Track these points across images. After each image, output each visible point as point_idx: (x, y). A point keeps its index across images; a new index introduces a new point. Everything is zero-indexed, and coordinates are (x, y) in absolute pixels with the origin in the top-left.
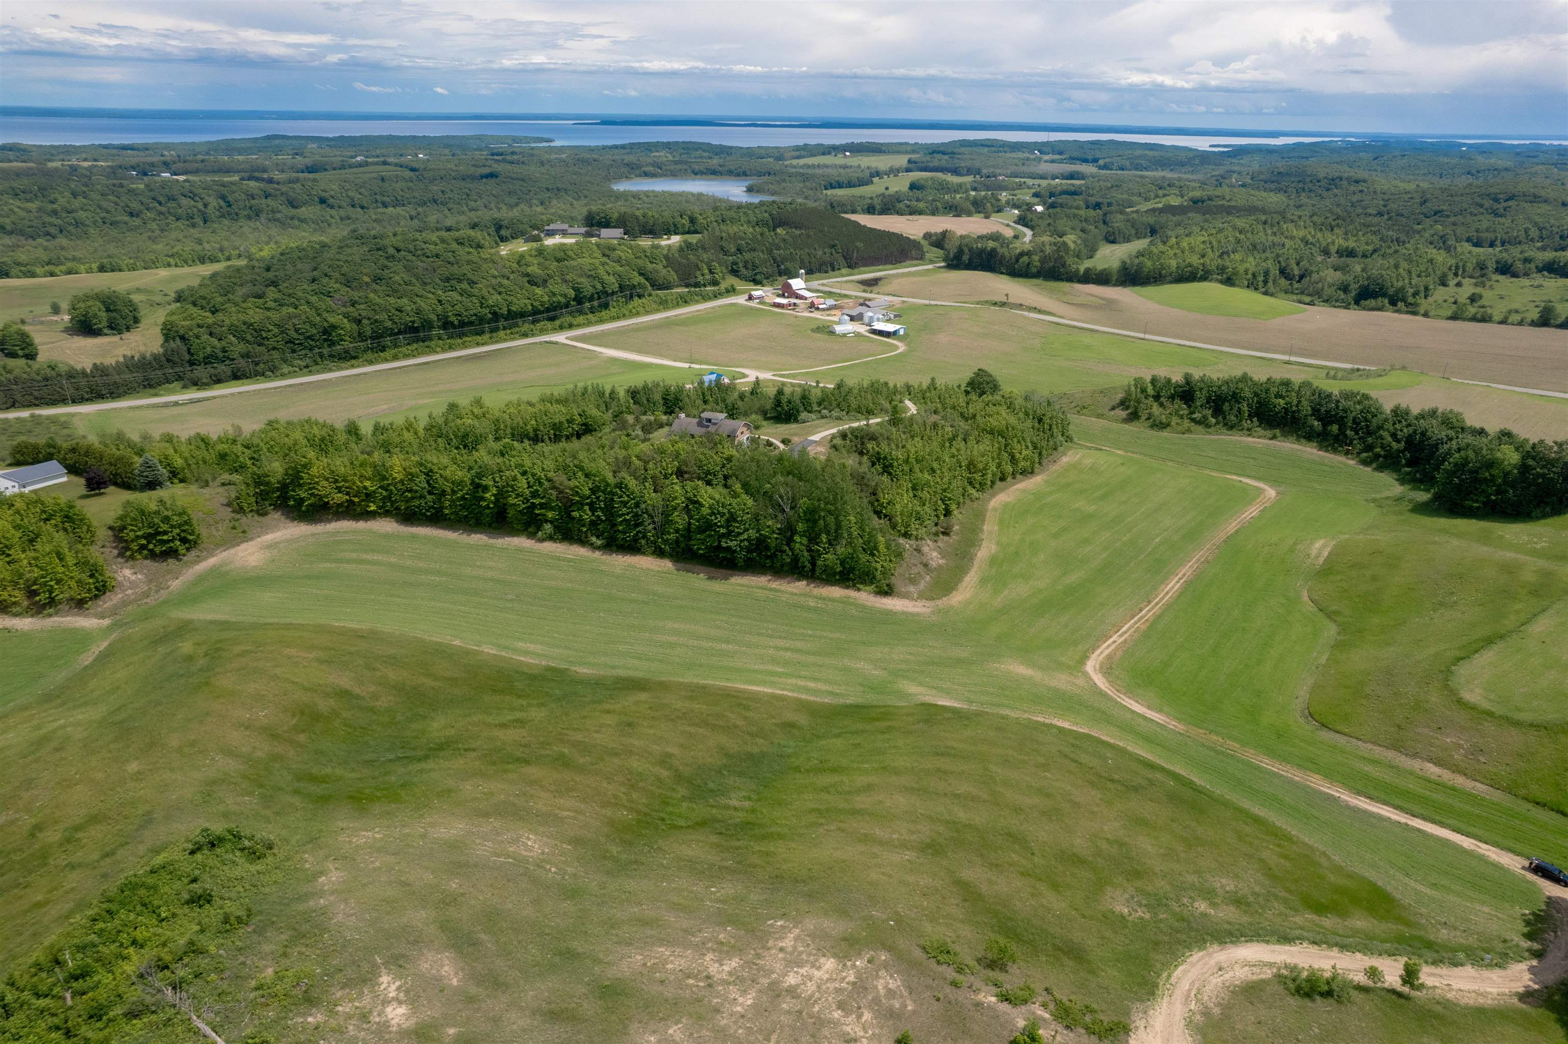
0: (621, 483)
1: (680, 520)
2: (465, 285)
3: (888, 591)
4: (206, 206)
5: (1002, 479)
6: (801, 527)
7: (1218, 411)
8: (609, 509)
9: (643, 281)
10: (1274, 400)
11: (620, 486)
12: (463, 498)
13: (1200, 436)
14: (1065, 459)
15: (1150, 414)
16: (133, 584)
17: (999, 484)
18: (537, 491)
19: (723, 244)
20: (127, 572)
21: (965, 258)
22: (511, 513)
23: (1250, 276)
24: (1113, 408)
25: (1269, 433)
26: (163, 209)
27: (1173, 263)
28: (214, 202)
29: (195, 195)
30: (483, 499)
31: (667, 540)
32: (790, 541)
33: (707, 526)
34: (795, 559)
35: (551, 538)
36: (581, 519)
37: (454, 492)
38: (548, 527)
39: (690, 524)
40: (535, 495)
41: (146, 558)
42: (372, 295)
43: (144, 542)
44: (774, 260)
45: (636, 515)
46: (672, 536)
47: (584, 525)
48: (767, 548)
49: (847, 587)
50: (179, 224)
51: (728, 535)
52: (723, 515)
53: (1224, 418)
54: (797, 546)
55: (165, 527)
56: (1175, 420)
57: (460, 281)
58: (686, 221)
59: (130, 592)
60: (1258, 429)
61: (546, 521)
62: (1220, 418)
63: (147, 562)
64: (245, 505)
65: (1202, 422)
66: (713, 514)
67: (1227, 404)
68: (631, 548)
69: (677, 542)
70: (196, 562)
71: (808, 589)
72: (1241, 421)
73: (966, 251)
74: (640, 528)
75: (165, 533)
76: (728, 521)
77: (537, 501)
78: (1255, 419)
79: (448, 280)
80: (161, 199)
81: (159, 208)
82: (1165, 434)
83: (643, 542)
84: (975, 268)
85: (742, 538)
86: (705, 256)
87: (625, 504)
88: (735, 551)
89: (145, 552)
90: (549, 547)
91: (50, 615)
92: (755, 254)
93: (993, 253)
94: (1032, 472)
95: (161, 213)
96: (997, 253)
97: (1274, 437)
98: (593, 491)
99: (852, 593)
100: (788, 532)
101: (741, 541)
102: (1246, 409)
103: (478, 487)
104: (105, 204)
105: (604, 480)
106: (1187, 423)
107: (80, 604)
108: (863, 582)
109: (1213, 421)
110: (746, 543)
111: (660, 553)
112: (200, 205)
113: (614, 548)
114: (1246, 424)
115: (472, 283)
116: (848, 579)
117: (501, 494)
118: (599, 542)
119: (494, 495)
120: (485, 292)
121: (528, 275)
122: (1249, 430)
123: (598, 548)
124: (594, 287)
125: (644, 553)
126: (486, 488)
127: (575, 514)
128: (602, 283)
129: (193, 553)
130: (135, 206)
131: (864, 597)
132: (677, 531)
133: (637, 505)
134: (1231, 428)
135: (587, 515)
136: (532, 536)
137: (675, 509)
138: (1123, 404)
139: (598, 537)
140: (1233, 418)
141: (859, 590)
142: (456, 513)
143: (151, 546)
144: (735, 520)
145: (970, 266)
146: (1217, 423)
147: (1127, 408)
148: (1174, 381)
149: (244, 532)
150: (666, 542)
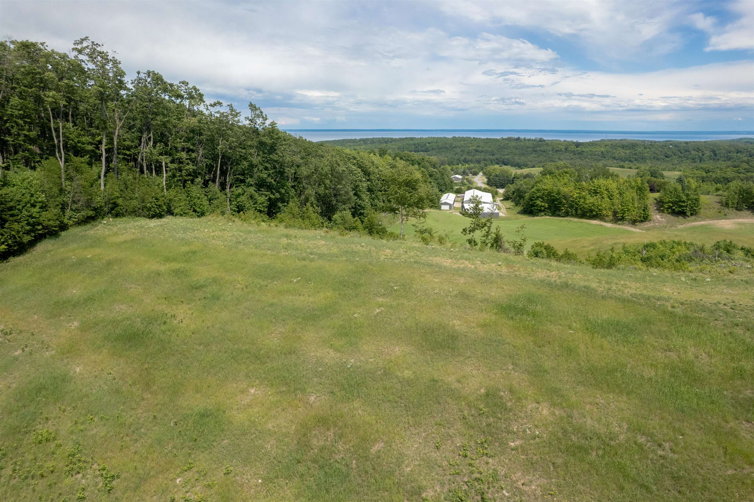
16: (659, 222)
20: (658, 217)
41: (669, 213)
43: (671, 205)
55: (684, 198)
59: (657, 224)
63: (669, 215)
64: (730, 203)
70: (694, 221)
75: (684, 202)
89: (670, 210)
107: (634, 222)
129: (693, 217)
143: (674, 208)
149: (725, 215)
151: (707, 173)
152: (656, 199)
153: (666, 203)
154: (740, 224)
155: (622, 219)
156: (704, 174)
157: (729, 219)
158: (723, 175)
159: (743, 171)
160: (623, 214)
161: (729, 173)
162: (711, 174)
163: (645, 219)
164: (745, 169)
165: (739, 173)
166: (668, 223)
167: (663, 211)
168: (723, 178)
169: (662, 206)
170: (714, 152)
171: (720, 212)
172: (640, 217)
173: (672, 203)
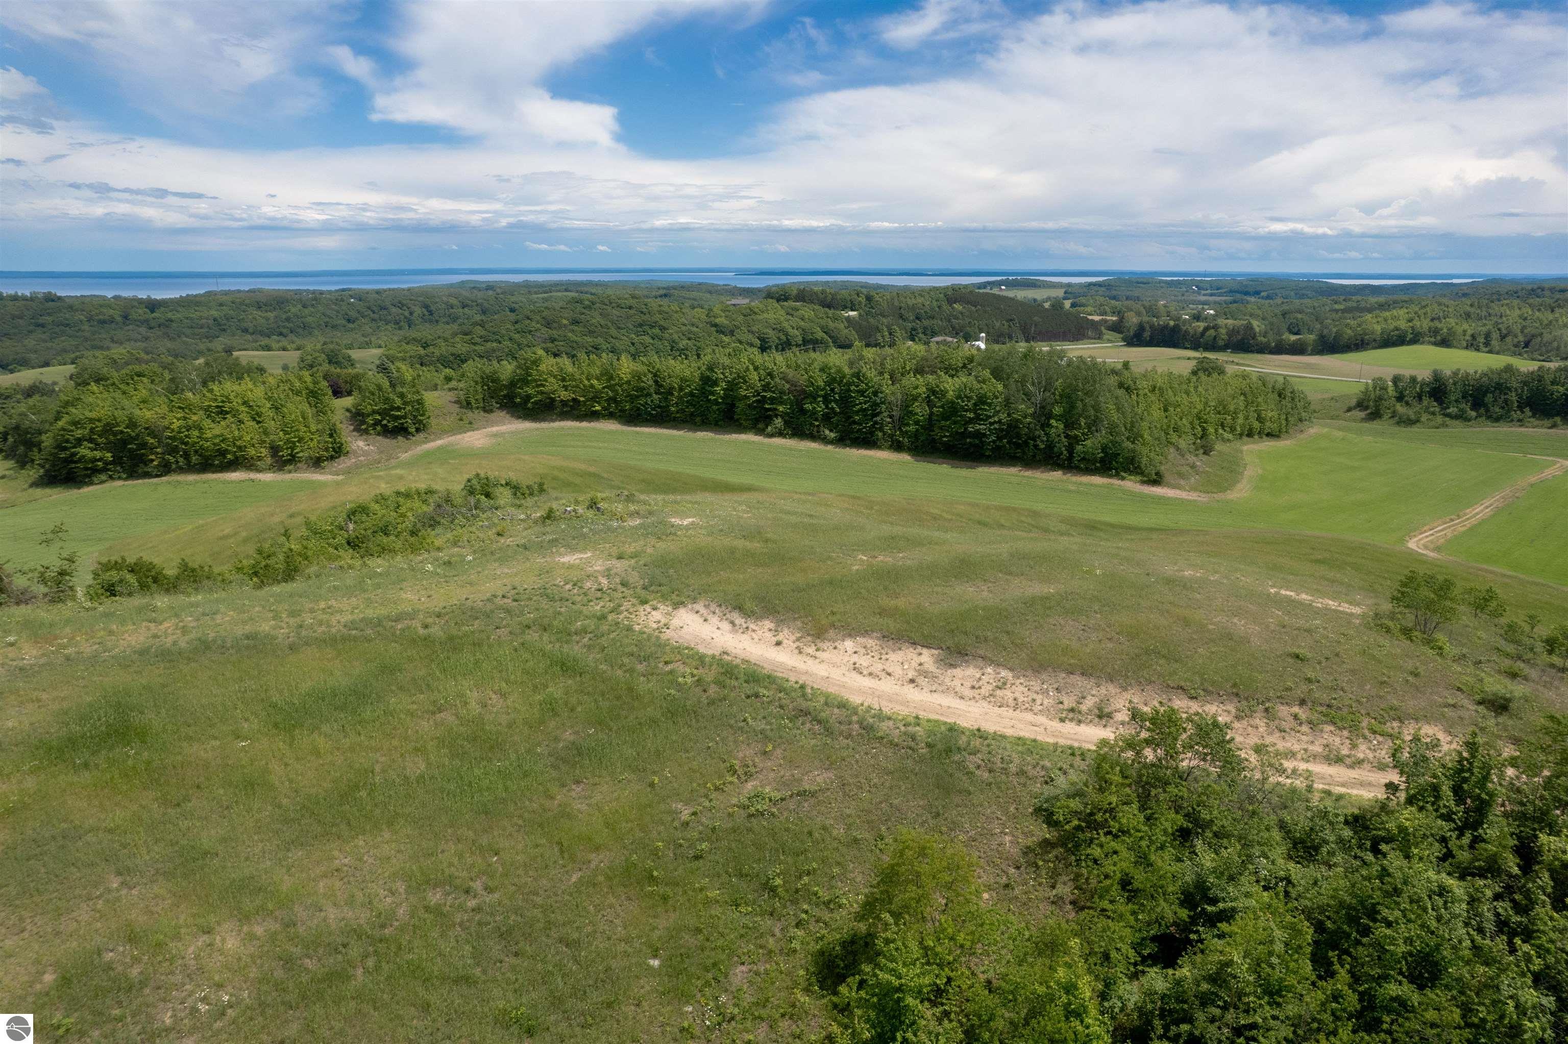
0: (858, 373)
1: (920, 410)
2: (656, 331)
3: (1156, 480)
4: (411, 314)
5: (1250, 435)
6: (1057, 410)
7: (1476, 406)
8: (845, 401)
9: (825, 336)
10: (1550, 388)
11: (857, 375)
12: (691, 394)
13: (1457, 429)
14: (1312, 431)
15: (1394, 412)
16: (365, 454)
17: (1245, 439)
18: (769, 384)
19: (902, 311)
20: (361, 443)
21: (1147, 335)
22: (740, 405)
23: (1468, 338)
24: (1349, 410)
25: (1547, 423)
26: (376, 316)
27: (1378, 328)
28: (418, 311)
29: (403, 305)
30: (713, 393)
31: (906, 432)
32: (1045, 425)
33: (952, 411)
34: (1050, 446)
35: (780, 434)
36: (814, 413)
37: (681, 389)
38: (779, 422)
39: (931, 414)
40: (766, 388)
41: (379, 434)
42: (570, 334)
43: (379, 417)
44: (954, 328)
45: (876, 405)
46: (912, 428)
47: (816, 420)
48: (1018, 436)
49: (1111, 476)
50: (388, 327)
51: (978, 419)
52: (969, 398)
53: (1487, 411)
54: (1053, 430)
55: (398, 402)
56: (1424, 418)
57: (652, 327)
58: (862, 299)
59: (362, 458)
60: (1532, 420)
61: (776, 416)
62: (1482, 410)
63: (379, 438)
64: (473, 401)
65: (1461, 417)
66: (959, 397)
67: (1490, 395)
68: (867, 441)
69: (916, 435)
70: (425, 443)
71: (1065, 477)
72: (1509, 411)
73: (1148, 328)
74: (878, 419)
75: (399, 409)
76: (975, 404)
77: (768, 395)
78: (1527, 410)
79: (641, 325)
80: (375, 309)
81: (372, 315)
82: (1415, 429)
83: (880, 434)
84: (1158, 345)
85: (991, 420)
86: (885, 320)
87: (862, 393)
88: (984, 435)
89: (379, 428)
90: (777, 441)
91: (290, 472)
92: (935, 322)
93: (1175, 330)
94: (1278, 436)
95: (373, 320)
96: (1180, 330)
97: (1554, 426)
98: (828, 383)
99: (1115, 482)
100: (1044, 416)
101: (991, 424)
102: (1515, 398)
103: (707, 381)
104: (328, 312)
105: (839, 371)
106: (1439, 419)
107: (317, 463)
108: (1131, 473)
109: (1474, 414)
110: (996, 426)
111: (898, 447)
112: (407, 313)
113: (848, 442)
114: (1516, 415)
115: (663, 329)
116: (1110, 469)
117: (732, 386)
118: (833, 435)
119: (723, 389)
120: (675, 337)
121: (716, 325)
122: (1519, 420)
123: (831, 442)
124: (779, 338)
125: (879, 448)
126: (715, 383)
127: (808, 406)
128: (787, 335)
129: (422, 435)
130: (353, 314)
131: (1131, 484)
132: (917, 423)
133: (875, 393)
134: (1497, 420)
135: (821, 408)
136: (761, 432)
137: (915, 399)
138: (1361, 405)
139: (831, 431)
140: (1497, 410)
141: (1123, 479)
142: (683, 411)
143: (385, 422)
144: (984, 403)
145: (1150, 343)
146: (1479, 416)
147: (1367, 408)
148: (1419, 379)
149: (470, 423)
150: (904, 434)
151: (424, 348)
152: (348, 410)
153: (368, 416)
154: (495, 435)
155: (293, 459)
156: (422, 352)
157: (477, 429)
158: (451, 349)
159: (478, 340)
160: (292, 449)
161: (459, 346)
162: (431, 349)
163: (337, 451)
164: (481, 337)
165: (474, 344)
166: (382, 452)
167: (366, 432)
168: (452, 355)
169: (363, 422)
170: (426, 307)
171: (461, 420)
172: (327, 450)
173: (380, 414)
